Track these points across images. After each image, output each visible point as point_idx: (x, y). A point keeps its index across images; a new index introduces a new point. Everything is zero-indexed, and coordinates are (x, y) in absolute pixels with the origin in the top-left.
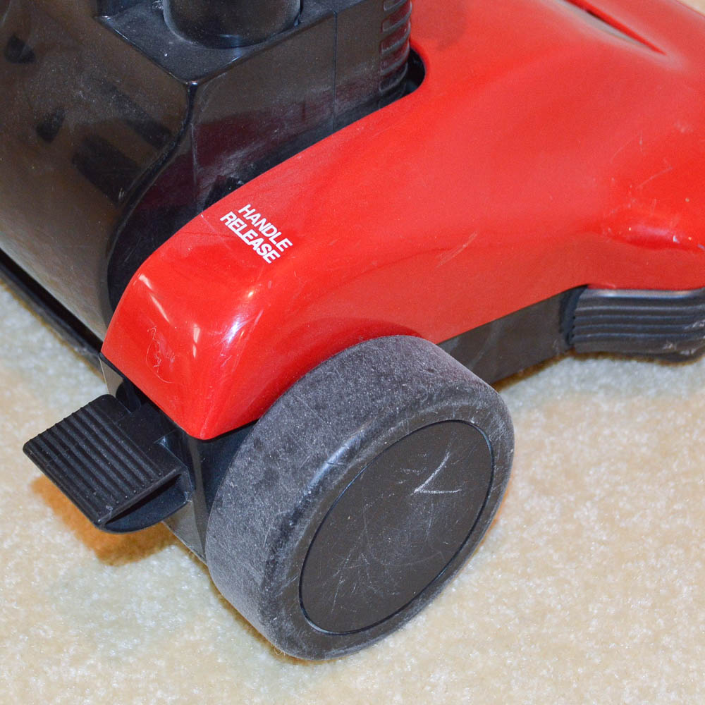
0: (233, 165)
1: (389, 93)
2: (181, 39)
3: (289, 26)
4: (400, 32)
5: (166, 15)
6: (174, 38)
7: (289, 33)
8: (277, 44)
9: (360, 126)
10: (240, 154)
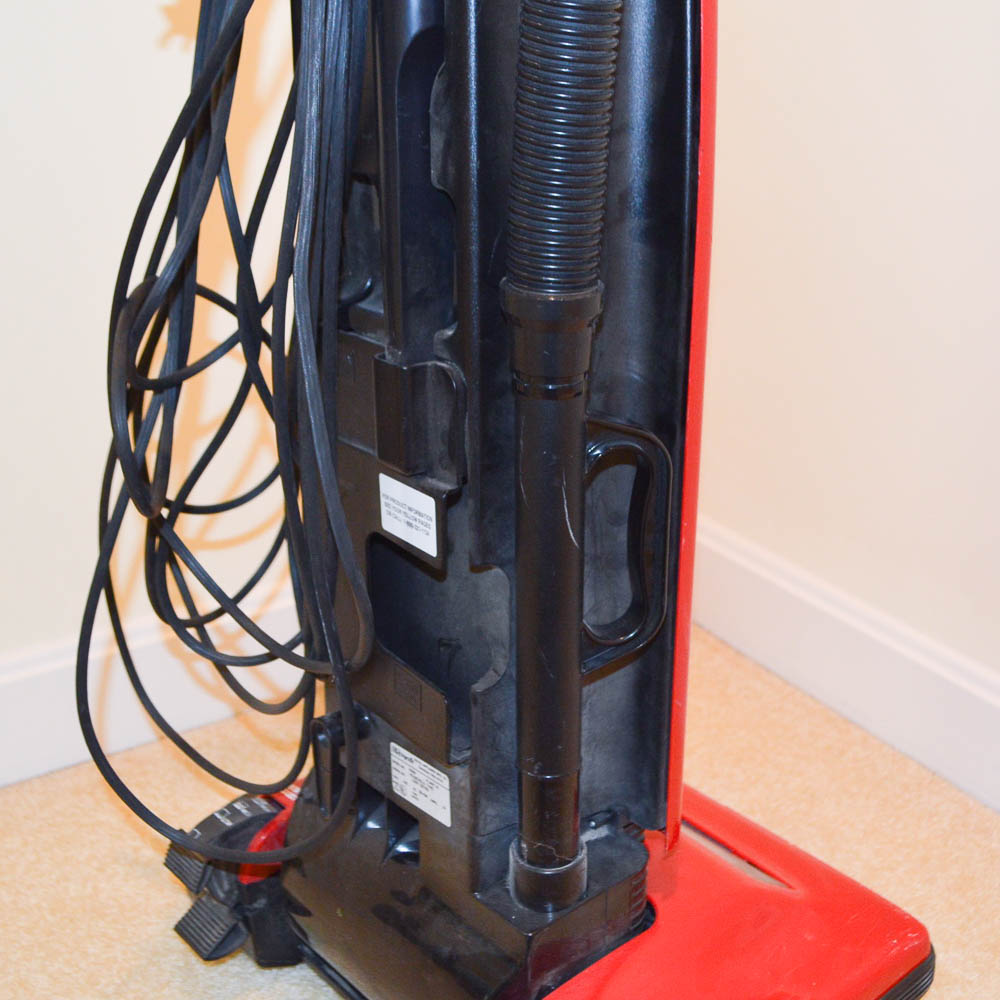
0: (550, 979)
1: (635, 929)
2: (521, 907)
3: (581, 899)
4: (641, 895)
5: (512, 894)
6: (516, 907)
7: (581, 903)
8: (576, 909)
9: (620, 951)
10: (554, 972)
